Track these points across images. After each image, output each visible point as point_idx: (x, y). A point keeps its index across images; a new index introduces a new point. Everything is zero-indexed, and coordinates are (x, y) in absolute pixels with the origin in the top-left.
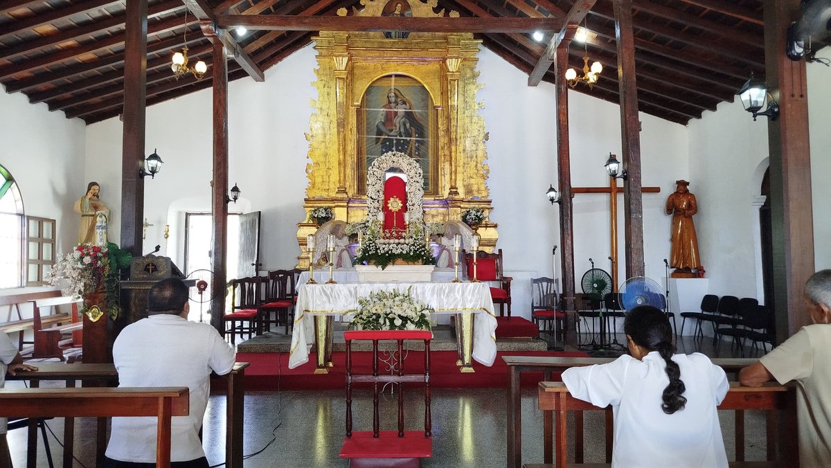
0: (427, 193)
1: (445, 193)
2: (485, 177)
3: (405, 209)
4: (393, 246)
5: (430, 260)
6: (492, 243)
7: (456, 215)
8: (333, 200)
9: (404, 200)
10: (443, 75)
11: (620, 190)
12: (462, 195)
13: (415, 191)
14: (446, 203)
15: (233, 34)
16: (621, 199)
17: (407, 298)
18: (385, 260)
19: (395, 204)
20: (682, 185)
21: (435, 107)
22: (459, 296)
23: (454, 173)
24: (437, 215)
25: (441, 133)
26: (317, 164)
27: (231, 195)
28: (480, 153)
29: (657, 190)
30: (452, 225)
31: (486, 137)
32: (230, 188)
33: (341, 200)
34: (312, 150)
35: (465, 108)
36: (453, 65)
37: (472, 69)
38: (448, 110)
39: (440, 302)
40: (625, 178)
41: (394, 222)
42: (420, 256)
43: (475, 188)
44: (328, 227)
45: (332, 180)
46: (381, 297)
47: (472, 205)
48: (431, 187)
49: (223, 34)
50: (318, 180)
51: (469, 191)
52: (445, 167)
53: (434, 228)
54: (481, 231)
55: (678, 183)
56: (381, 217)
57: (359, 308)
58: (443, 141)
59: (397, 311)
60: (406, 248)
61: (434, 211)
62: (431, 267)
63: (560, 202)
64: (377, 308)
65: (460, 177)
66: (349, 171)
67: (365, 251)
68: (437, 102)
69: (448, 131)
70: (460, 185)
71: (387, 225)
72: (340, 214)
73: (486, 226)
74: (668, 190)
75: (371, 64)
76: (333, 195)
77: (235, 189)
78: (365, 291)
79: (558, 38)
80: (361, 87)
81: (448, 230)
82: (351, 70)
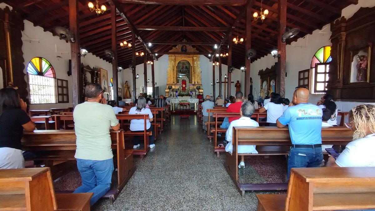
0: (190, 83)
1: (193, 83)
2: (201, 80)
3: (186, 86)
4: (184, 93)
5: (190, 96)
6: (202, 92)
7: (195, 87)
8: (172, 84)
9: (186, 85)
10: (193, 60)
11: (227, 82)
12: (196, 83)
13: (187, 83)
14: (193, 85)
15: (155, 55)
16: (227, 84)
17: (187, 101)
18: (182, 95)
19: (184, 86)
20: (238, 81)
21: (191, 66)
22: (194, 101)
23: (195, 79)
24: (192, 87)
25: (192, 71)
26: (169, 77)
27: (155, 84)
28: (200, 75)
29: (233, 82)
30: (195, 89)
31: (201, 72)
32: (155, 83)
33: (174, 84)
34: (168, 74)
35: (197, 67)
36: (195, 58)
37: (199, 59)
38: (194, 67)
39: (191, 101)
40: (228, 79)
41: (184, 89)
42: (188, 95)
43: (199, 82)
44: (171, 90)
45: (172, 80)
46: (183, 101)
47: (198, 85)
48: (190, 82)
49: (153, 55)
50: (169, 80)
51: (198, 83)
52: (193, 78)
53: (191, 90)
54: (200, 90)
55: (237, 81)
56: (182, 88)
57: (179, 102)
58: (193, 73)
59: (185, 103)
60: (186, 94)
61: (191, 87)
62: (190, 97)
63: (213, 85)
64: (182, 102)
65: (196, 80)
66: (175, 79)
67: (179, 94)
68: (192, 65)
69: (194, 71)
70: (196, 81)
71: (183, 89)
72: (173, 87)
73: (201, 89)
74: (236, 82)
75: (179, 58)
76: (172, 83)
77: (156, 83)
78: (180, 100)
79: (213, 56)
80: (177, 62)
81: (194, 90)
82: (175, 59)
